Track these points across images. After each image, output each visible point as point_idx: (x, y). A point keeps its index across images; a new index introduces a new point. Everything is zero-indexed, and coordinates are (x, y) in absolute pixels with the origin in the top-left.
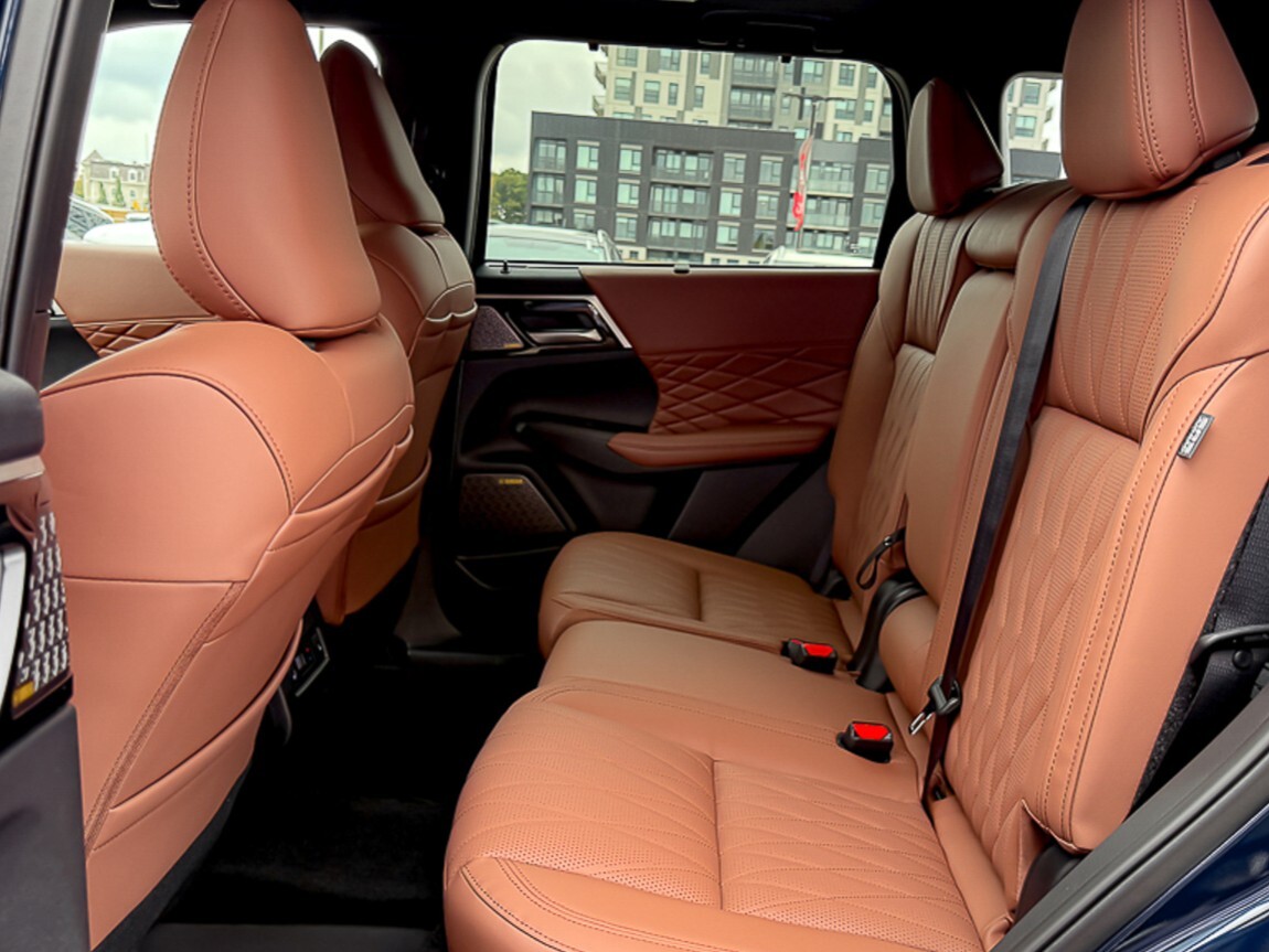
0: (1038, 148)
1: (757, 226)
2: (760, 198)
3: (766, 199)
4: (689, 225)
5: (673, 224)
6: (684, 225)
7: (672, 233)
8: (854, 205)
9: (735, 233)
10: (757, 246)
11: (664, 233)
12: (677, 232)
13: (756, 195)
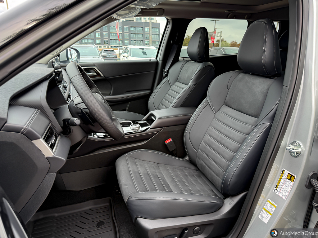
0: (155, 22)
1: (104, 39)
2: (104, 34)
3: (105, 34)
4: (90, 40)
5: (87, 40)
6: (89, 40)
7: (87, 42)
8: (123, 34)
9: (100, 41)
10: (105, 43)
11: (85, 42)
12: (88, 41)
13: (103, 33)
